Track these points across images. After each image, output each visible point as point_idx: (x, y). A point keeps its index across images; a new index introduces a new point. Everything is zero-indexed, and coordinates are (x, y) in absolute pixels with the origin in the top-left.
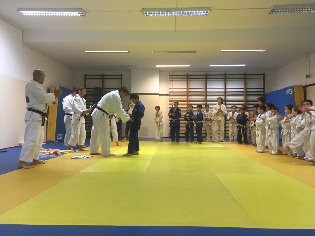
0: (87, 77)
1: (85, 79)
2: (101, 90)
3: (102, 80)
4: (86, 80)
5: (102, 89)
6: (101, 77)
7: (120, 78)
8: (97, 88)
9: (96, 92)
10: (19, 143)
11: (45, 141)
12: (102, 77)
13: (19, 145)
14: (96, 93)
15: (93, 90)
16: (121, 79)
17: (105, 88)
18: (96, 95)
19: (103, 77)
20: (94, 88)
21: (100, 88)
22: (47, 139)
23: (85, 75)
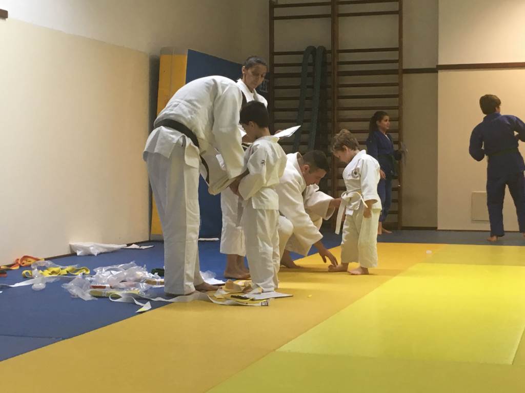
0: (278, 12)
1: (272, 18)
2: (329, 56)
3: (330, 19)
4: (275, 21)
5: (330, 52)
6: (327, 10)
7: (397, 9)
8: (312, 51)
9: (310, 65)
10: (71, 246)
11: (148, 239)
12: (329, 7)
13: (70, 253)
14: (310, 69)
15: (299, 59)
16: (399, 13)
17: (340, 49)
18: (309, 75)
19: (333, 9)
20: (304, 50)
21: (325, 51)
22: (152, 233)
23: (273, 6)
